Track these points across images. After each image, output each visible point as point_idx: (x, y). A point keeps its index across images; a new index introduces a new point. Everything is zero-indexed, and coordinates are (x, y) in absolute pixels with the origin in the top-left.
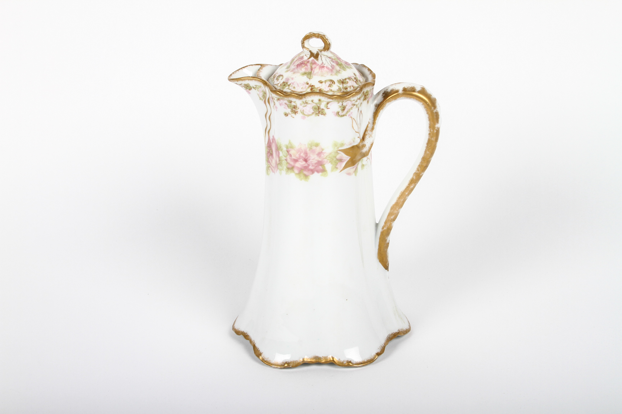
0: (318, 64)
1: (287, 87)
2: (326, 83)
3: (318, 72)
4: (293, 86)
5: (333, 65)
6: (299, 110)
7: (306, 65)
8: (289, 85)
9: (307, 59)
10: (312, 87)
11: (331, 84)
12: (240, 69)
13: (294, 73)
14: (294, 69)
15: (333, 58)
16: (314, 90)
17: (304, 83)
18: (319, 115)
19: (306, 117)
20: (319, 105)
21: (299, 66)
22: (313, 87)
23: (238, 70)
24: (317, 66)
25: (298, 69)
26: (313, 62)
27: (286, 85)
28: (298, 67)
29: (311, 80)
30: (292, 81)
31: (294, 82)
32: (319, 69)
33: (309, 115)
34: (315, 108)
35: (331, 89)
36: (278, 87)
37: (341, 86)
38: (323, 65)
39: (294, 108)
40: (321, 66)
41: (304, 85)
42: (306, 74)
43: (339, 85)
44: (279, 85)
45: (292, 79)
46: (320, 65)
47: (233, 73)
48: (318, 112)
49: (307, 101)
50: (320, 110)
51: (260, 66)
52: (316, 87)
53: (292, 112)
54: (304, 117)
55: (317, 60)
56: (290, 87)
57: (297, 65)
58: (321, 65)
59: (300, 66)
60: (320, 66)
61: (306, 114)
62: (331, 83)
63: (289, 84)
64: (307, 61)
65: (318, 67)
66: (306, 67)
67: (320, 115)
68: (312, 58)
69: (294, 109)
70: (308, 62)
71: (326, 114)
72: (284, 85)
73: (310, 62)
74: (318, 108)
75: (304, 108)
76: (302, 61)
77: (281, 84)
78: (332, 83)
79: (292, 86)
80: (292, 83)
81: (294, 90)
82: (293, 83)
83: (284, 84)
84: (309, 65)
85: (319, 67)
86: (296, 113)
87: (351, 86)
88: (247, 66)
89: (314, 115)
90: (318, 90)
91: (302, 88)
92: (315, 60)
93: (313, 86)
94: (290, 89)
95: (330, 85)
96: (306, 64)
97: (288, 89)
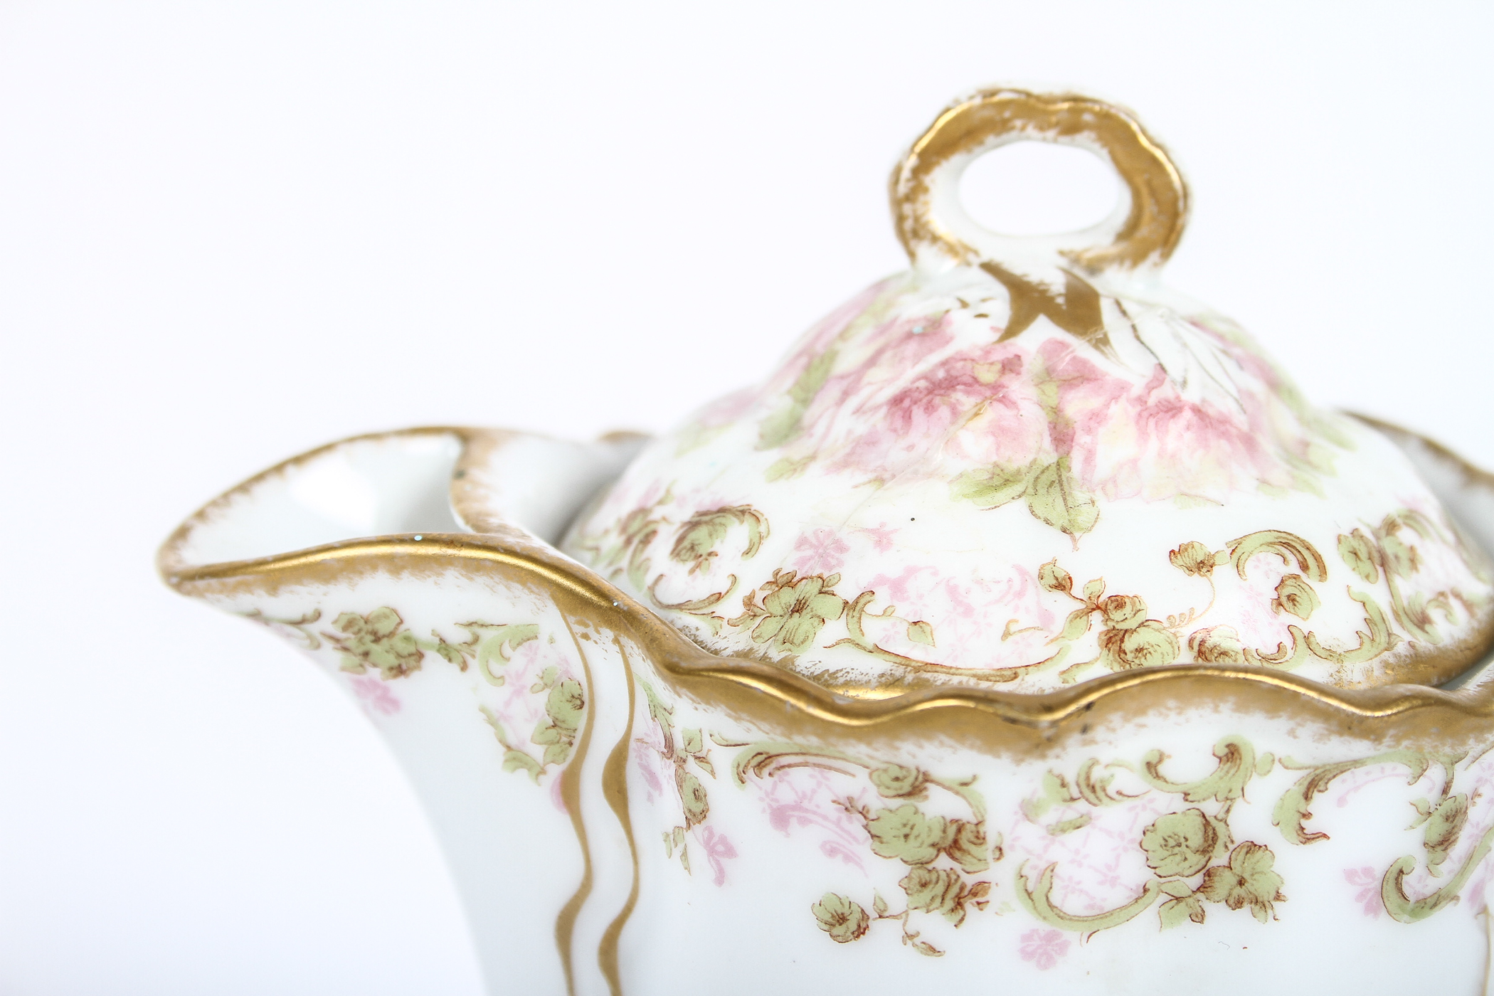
0: (1122, 387)
1: (836, 628)
2: (1249, 567)
3: (1134, 462)
4: (905, 611)
6: (1000, 875)
7: (996, 393)
8: (852, 608)
9: (996, 336)
10: (1117, 615)
11: (1296, 577)
12: (260, 477)
13: (880, 481)
14: (870, 441)
16: (1139, 650)
17: (1022, 572)
18: (1210, 907)
19: (1071, 935)
20: (1212, 808)
21: (918, 413)
22: (1128, 610)
23: (243, 488)
24: (1115, 398)
25: (915, 436)
26: (1063, 364)
27: (822, 605)
28: (908, 417)
29: (1085, 540)
30: (889, 564)
31: (911, 571)
32: (1143, 434)
33: (1097, 920)
34: (1173, 844)
35: (1305, 627)
36: (726, 630)
37: (1378, 594)
38: (1166, 392)
39: (954, 848)
40: (1152, 401)
41: (1020, 594)
42: (1019, 488)
43: (1360, 586)
44: (732, 608)
45: (882, 539)
46: (1137, 389)
47: (201, 515)
48: (1197, 880)
49: (1097, 774)
50: (1219, 858)
52: (1154, 608)
53: (926, 894)
54: (1050, 938)
55: (1102, 343)
56: (874, 630)
57: (897, 401)
58: (1150, 388)
59: (930, 409)
60: (1141, 400)
61: (1074, 905)
62: (1294, 568)
63: (847, 590)
64: (1000, 355)
65: (1121, 412)
66: (992, 413)
67: (1216, 912)
68: (1042, 330)
69: (944, 862)
70: (1011, 366)
71: (1278, 897)
72: (799, 607)
73: (1033, 363)
74: (1196, 840)
75: (1062, 851)
76: (944, 364)
77: (749, 602)
78: (1304, 567)
79: (886, 613)
80: (881, 580)
81: (919, 654)
82: (897, 587)
83: (789, 597)
84: (1032, 392)
85: (1133, 411)
86: (969, 906)
87: (1442, 594)
88: (329, 447)
89: (1148, 915)
90: (1182, 645)
91: (1006, 634)
92: (1081, 348)
93: (1119, 603)
94: (877, 650)
95: (1287, 591)
96: (996, 387)
97: (848, 649)
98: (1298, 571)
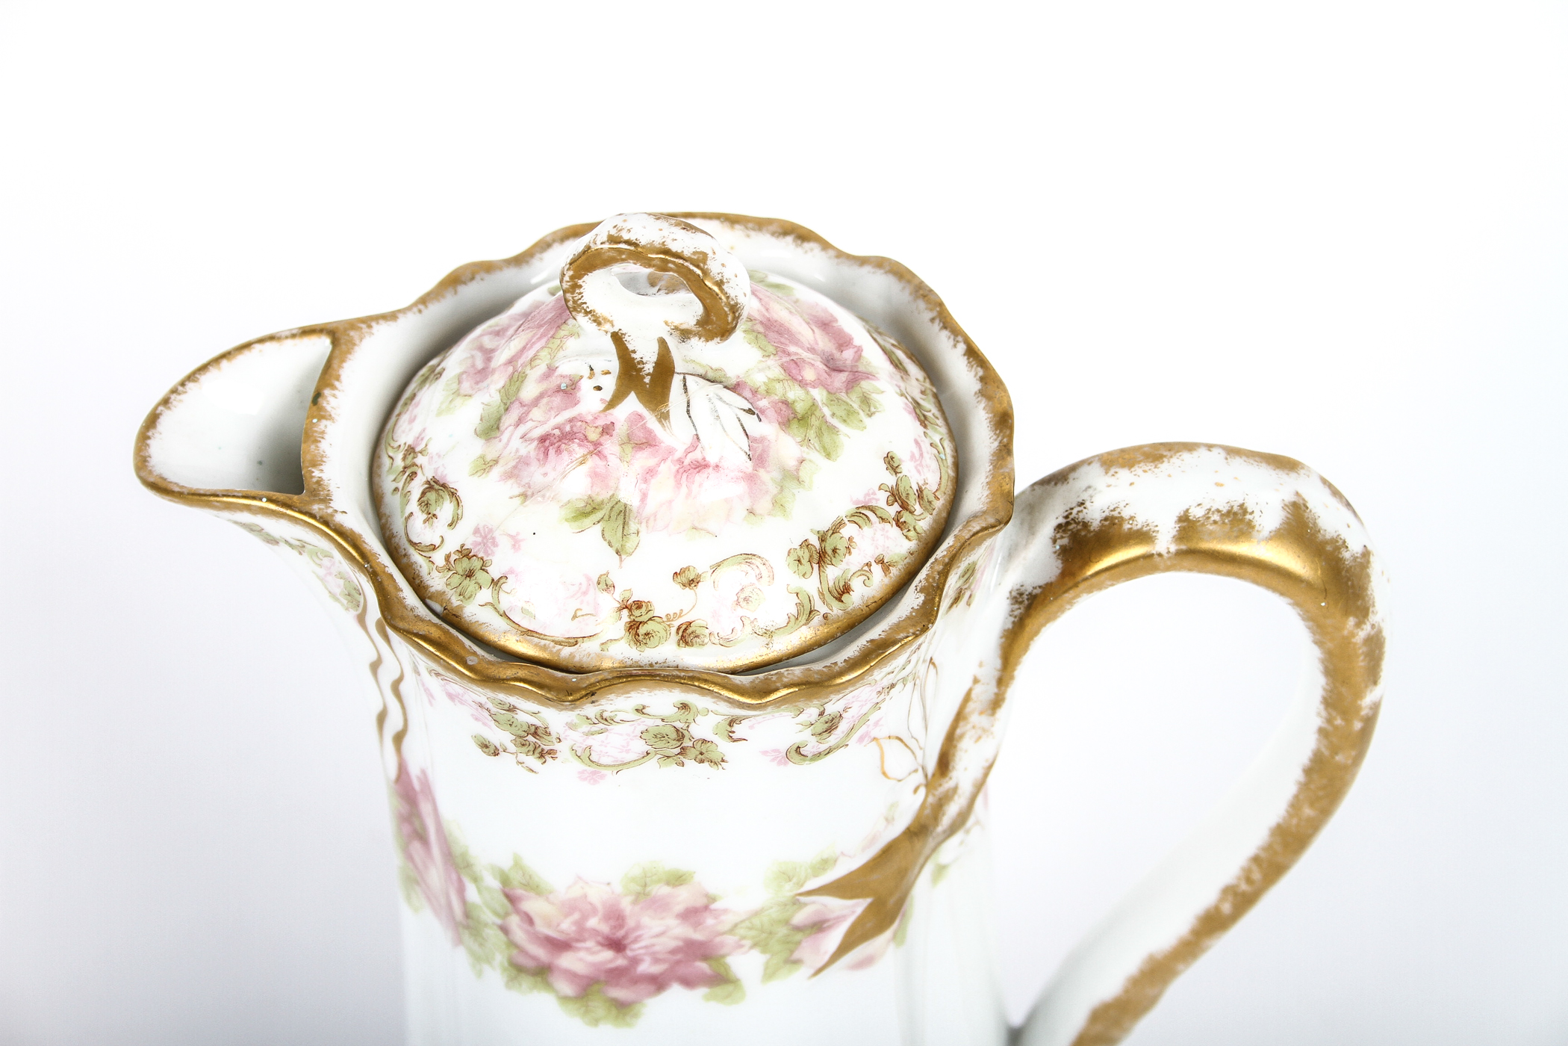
0: (671, 451)
1: (486, 594)
3: (670, 502)
4: (522, 593)
5: (762, 440)
6: (562, 748)
7: (596, 450)
8: (495, 583)
9: (602, 406)
10: (637, 613)
12: (203, 368)
13: (524, 496)
14: (523, 462)
15: (759, 379)
16: (647, 634)
17: (589, 579)
18: (686, 761)
19: (607, 772)
20: (679, 725)
21: (552, 451)
22: (643, 610)
23: (192, 377)
24: (664, 460)
25: (548, 468)
26: (640, 435)
27: (480, 576)
28: (546, 453)
29: (628, 560)
30: (515, 561)
31: (527, 569)
32: (678, 484)
33: (619, 766)
34: (660, 736)
35: (748, 617)
36: (435, 573)
37: (811, 585)
38: (696, 455)
39: (535, 734)
40: (687, 462)
41: (585, 593)
42: (599, 515)
43: (797, 582)
44: (439, 557)
45: (516, 543)
46: (679, 454)
47: (166, 402)
48: (678, 750)
49: (605, 715)
50: (687, 743)
51: (324, 344)
52: (659, 610)
53: (525, 749)
54: (594, 773)
55: (664, 417)
56: (505, 602)
57: (543, 439)
58: (687, 452)
59: (558, 451)
60: (680, 461)
61: (604, 761)
62: (752, 579)
63: (495, 572)
64: (601, 422)
65: (667, 469)
66: (593, 462)
67: (690, 764)
68: (632, 403)
69: (530, 738)
70: (607, 430)
71: (723, 761)
72: (470, 574)
73: (621, 429)
74: (674, 735)
75: (595, 741)
76: (571, 420)
77: (448, 557)
79: (512, 592)
80: (511, 570)
81: (525, 623)
82: (519, 577)
83: (465, 564)
84: (617, 449)
85: (674, 468)
86: (548, 757)
87: (868, 565)
88: (247, 346)
89: (653, 763)
90: (674, 630)
91: (575, 617)
92: (652, 421)
93: (639, 605)
94: (504, 615)
95: (742, 596)
96: (597, 444)
97: (489, 609)
98: (754, 580)
